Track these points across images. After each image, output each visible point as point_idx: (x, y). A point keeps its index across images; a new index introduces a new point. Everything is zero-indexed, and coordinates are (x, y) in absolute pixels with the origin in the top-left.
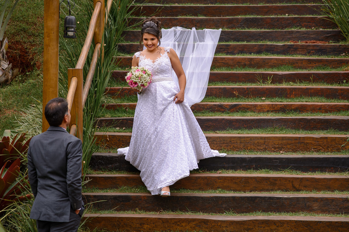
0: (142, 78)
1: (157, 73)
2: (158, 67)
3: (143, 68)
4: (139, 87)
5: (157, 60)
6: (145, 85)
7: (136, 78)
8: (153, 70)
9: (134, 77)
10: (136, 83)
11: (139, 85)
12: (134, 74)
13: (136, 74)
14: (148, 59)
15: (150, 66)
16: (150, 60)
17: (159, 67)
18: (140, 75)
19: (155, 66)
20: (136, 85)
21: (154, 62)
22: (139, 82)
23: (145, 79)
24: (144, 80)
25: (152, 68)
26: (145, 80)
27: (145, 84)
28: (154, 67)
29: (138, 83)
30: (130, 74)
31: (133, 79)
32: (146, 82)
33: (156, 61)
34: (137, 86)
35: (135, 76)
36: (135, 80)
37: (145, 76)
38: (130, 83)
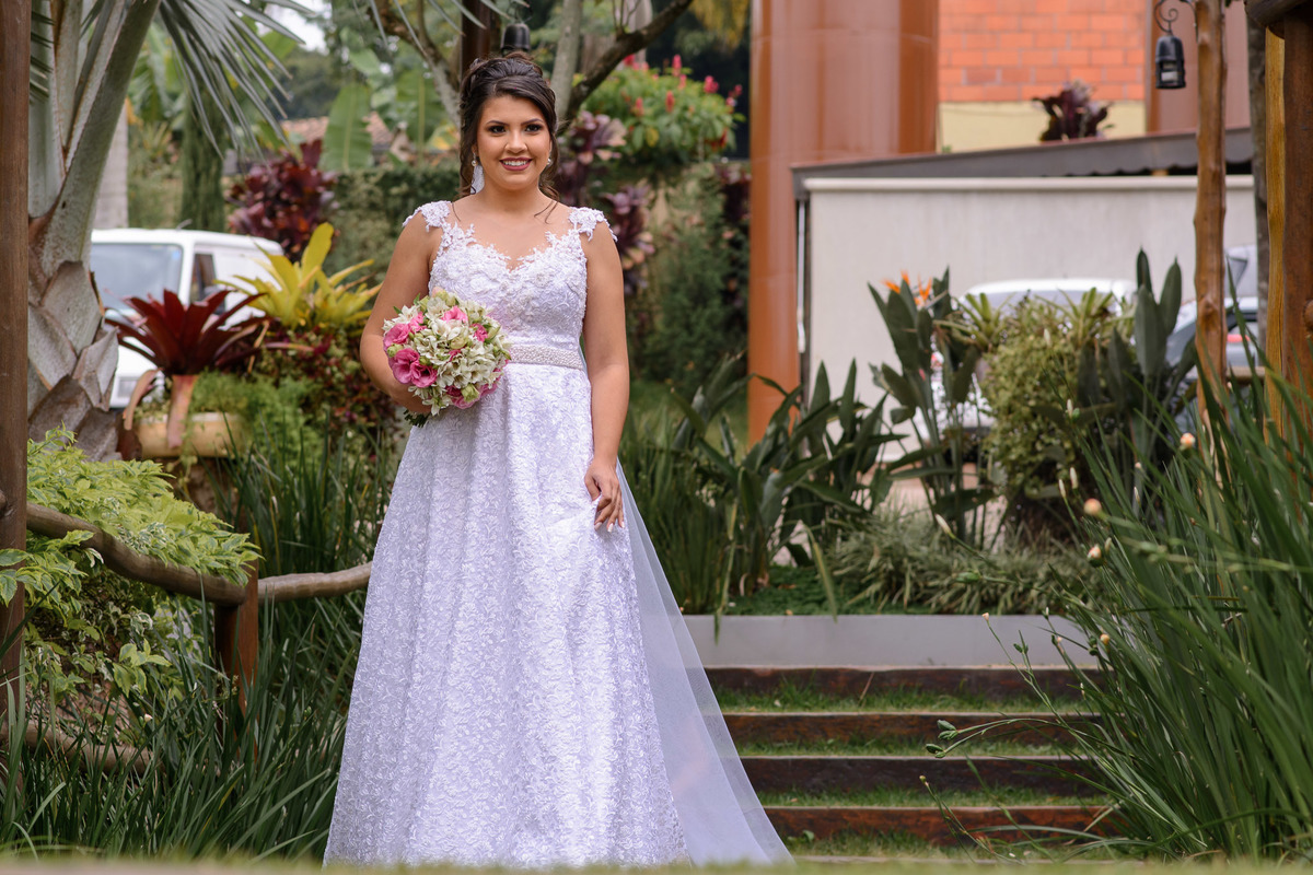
0: (464, 360)
1: (517, 322)
2: (531, 290)
3: (480, 312)
4: (437, 392)
5: (528, 257)
6: (465, 393)
7: (439, 347)
8: (503, 302)
9: (433, 339)
10: (427, 370)
11: (441, 384)
12: (435, 327)
13: (441, 330)
14: (486, 246)
15: (494, 281)
16: (495, 254)
17: (536, 294)
18: (461, 342)
19: (518, 286)
20: (427, 381)
21: (513, 265)
22: (447, 373)
23: (479, 367)
24: (472, 369)
25: (503, 295)
26: (474, 373)
27: (470, 389)
28: (510, 290)
29: (440, 372)
30: (416, 315)
31: (420, 348)
32: (475, 385)
33: (527, 264)
34: (430, 387)
35: (438, 338)
36: (428, 356)
37: (480, 350)
38: (401, 362)
